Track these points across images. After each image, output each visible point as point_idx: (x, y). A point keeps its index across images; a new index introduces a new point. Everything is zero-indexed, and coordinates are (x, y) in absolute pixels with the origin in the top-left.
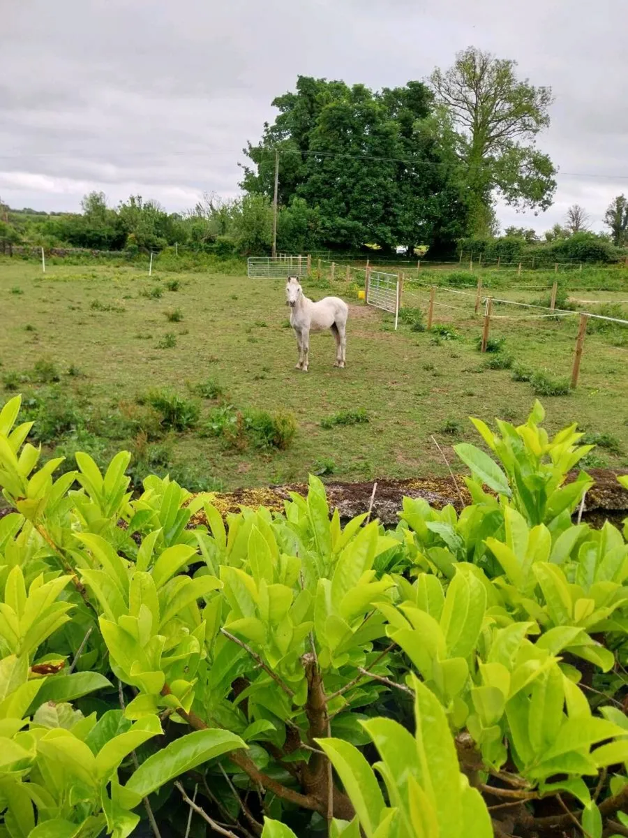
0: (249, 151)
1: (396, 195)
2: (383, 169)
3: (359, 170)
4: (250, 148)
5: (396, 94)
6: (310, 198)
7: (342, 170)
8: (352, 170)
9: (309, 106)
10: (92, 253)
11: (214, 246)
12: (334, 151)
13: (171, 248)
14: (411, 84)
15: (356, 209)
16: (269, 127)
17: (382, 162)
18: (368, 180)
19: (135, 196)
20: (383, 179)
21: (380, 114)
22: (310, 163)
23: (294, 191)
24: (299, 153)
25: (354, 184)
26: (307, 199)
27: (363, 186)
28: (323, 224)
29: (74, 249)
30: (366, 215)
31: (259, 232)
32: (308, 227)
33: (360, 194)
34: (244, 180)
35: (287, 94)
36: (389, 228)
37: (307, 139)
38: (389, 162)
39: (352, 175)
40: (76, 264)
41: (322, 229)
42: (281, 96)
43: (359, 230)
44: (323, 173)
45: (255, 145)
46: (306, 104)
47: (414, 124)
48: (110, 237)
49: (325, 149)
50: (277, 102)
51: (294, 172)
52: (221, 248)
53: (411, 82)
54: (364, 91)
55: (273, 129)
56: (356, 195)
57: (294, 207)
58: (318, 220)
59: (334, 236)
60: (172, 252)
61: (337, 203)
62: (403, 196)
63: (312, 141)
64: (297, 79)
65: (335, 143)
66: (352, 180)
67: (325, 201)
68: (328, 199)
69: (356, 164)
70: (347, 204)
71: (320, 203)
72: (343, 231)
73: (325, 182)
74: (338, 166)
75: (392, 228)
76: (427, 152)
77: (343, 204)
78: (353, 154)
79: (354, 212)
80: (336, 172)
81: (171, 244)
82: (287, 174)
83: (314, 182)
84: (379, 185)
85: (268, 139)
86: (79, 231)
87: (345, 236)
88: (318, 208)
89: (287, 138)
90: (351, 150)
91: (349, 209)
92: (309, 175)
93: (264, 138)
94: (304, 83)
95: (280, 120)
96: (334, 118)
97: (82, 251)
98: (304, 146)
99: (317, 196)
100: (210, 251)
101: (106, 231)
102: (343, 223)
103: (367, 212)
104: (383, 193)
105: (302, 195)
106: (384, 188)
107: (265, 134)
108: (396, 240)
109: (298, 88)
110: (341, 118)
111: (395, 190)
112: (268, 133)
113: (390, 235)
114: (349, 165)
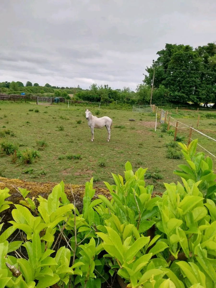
0: (147, 70)
1: (199, 85)
2: (195, 75)
3: (185, 75)
4: (148, 69)
5: (203, 48)
6: (166, 86)
7: (179, 75)
8: (182, 75)
9: (169, 54)
10: (89, 103)
11: (130, 101)
12: (176, 69)
13: (115, 102)
14: (209, 44)
15: (183, 90)
16: (154, 61)
17: (195, 73)
18: (188, 79)
19: (106, 85)
20: (194, 79)
21: (195, 55)
22: (167, 73)
23: (161, 83)
24: (164, 70)
25: (183, 81)
26: (165, 86)
27: (186, 81)
28: (170, 94)
29: (83, 101)
30: (187, 92)
31: (144, 97)
32: (165, 95)
33: (185, 84)
34: (144, 80)
35: (162, 50)
36: (196, 96)
37: (167, 65)
38: (197, 73)
39: (182, 77)
40: (82, 106)
41: (169, 96)
42: (160, 51)
43: (184, 97)
44: (171, 77)
45: (149, 68)
46: (168, 53)
47: (208, 58)
48: (97, 98)
49: (173, 68)
50: (158, 53)
51: (161, 76)
52: (132, 102)
53: (209, 43)
54: (189, 47)
55: (156, 62)
56: (183, 84)
57: (159, 88)
58: (168, 93)
59: (174, 99)
60: (115, 103)
61: (176, 87)
62: (202, 85)
63: (169, 66)
64: (166, 45)
65: (177, 66)
66: (182, 79)
67: (172, 86)
68: (173, 86)
69: (184, 73)
70: (180, 87)
71: (170, 87)
72: (177, 97)
73: (172, 80)
74: (177, 74)
75: (197, 96)
76: (214, 69)
77: (178, 88)
78: (183, 70)
79: (182, 90)
80: (176, 76)
81: (115, 100)
82: (159, 77)
83: (168, 80)
84: (193, 81)
85: (154, 66)
86: (87, 96)
87: (178, 99)
88: (169, 89)
89: (161, 65)
90: (182, 68)
91: (181, 89)
92: (167, 77)
93: (153, 65)
94: (168, 46)
95: (159, 59)
96: (177, 57)
97: (86, 102)
98: (166, 68)
99: (169, 85)
100: (127, 103)
101: (96, 96)
102: (178, 94)
103: (187, 90)
104: (194, 84)
105: (164, 84)
106: (195, 82)
107: (153, 64)
108: (198, 101)
109: (166, 48)
110: (180, 57)
111: (199, 83)
112: (154, 63)
113: (196, 99)
114: (182, 74)
